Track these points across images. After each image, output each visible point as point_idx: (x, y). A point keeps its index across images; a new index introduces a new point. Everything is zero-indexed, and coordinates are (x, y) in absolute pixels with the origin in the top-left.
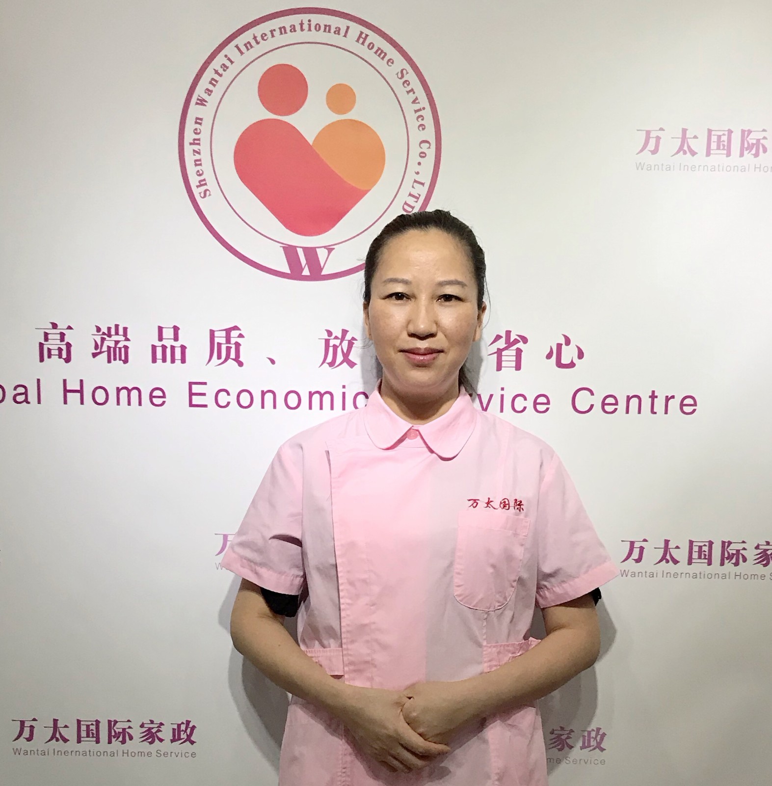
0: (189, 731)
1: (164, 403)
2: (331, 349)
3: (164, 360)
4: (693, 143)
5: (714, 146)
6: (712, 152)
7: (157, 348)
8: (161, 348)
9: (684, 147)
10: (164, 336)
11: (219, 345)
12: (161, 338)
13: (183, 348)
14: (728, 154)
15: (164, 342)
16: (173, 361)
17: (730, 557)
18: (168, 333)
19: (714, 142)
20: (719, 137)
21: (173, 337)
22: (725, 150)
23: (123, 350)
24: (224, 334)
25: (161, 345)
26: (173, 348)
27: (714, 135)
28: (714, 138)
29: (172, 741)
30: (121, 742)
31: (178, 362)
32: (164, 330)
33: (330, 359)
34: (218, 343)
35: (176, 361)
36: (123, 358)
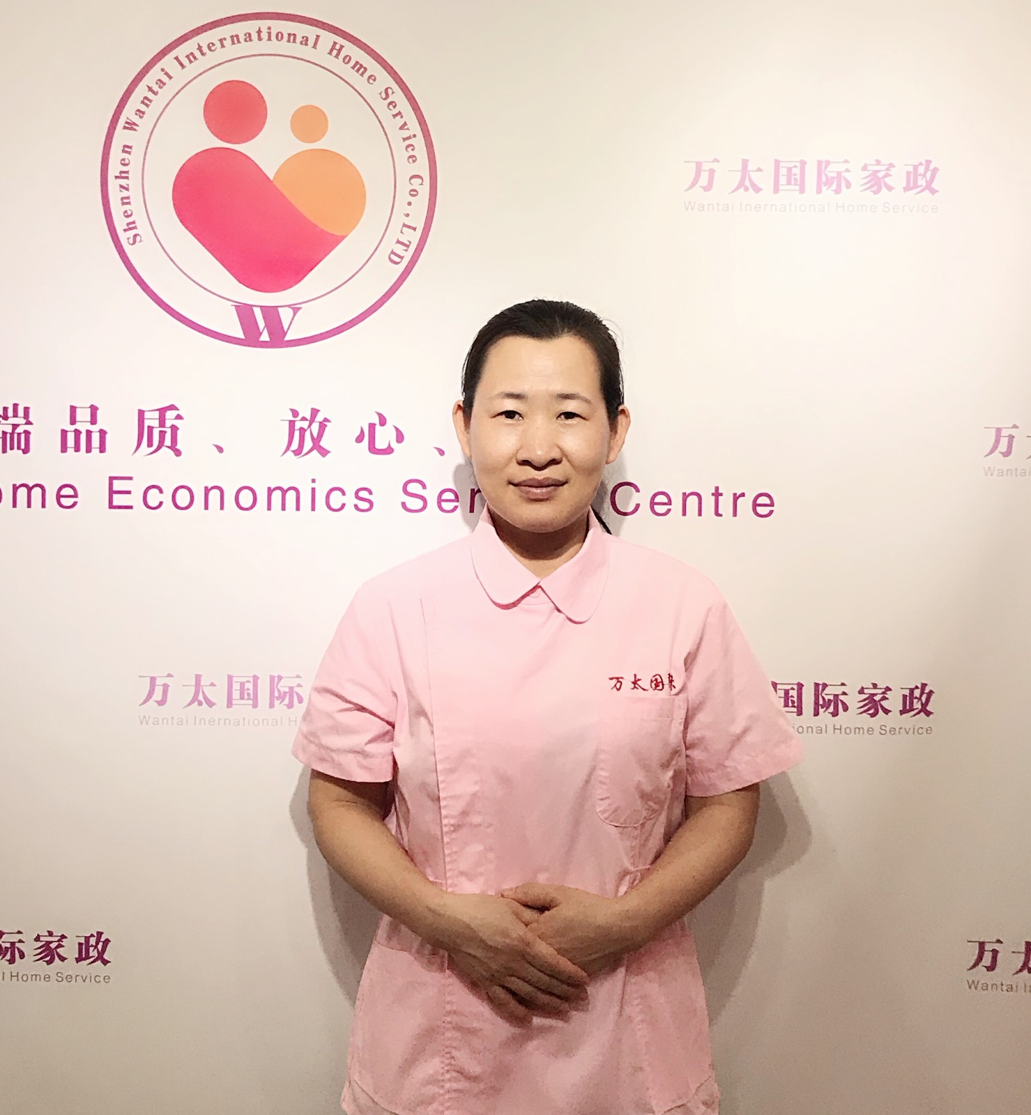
0: (100, 946)
1: (75, 504)
2: (297, 434)
3: (77, 449)
4: (755, 177)
5: (783, 180)
6: (781, 188)
7: (69, 434)
8: (73, 434)
9: (746, 182)
10: (78, 419)
11: (150, 429)
12: (73, 421)
13: (103, 433)
14: (802, 190)
15: (78, 426)
16: (89, 450)
17: (827, 704)
18: (83, 415)
19: (783, 175)
20: (789, 170)
21: (89, 419)
22: (798, 185)
23: (23, 436)
24: (156, 414)
25: (73, 430)
26: (89, 433)
27: (783, 167)
28: (783, 171)
29: (78, 960)
30: (8, 960)
31: (95, 451)
32: (78, 410)
33: (295, 446)
34: (149, 427)
35: (93, 450)
36: (23, 447)
